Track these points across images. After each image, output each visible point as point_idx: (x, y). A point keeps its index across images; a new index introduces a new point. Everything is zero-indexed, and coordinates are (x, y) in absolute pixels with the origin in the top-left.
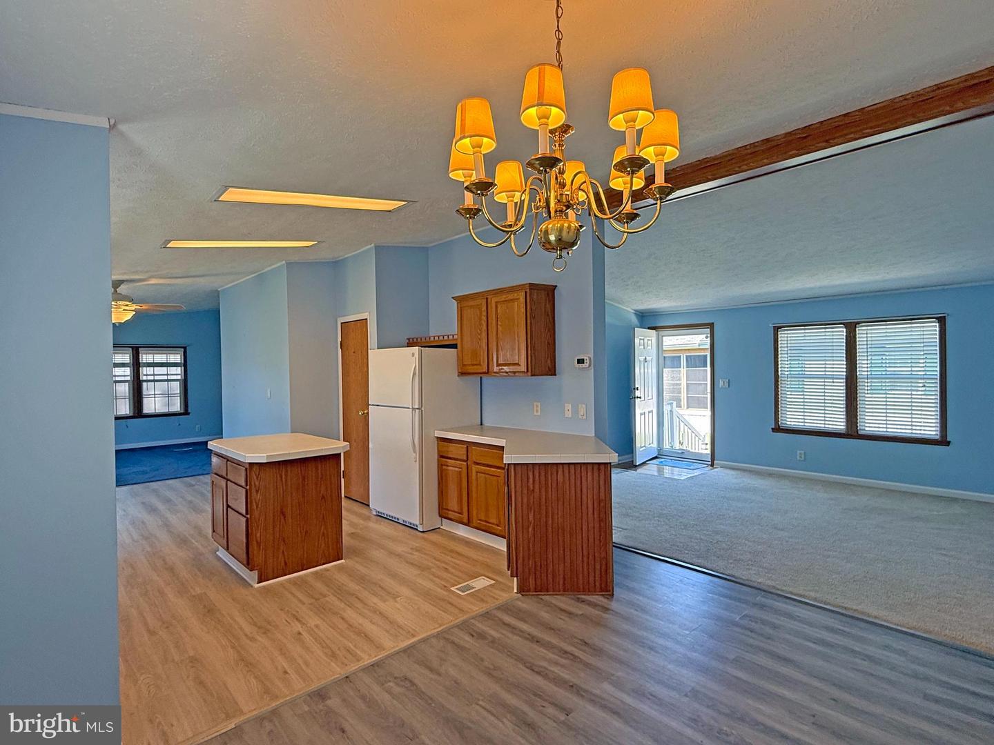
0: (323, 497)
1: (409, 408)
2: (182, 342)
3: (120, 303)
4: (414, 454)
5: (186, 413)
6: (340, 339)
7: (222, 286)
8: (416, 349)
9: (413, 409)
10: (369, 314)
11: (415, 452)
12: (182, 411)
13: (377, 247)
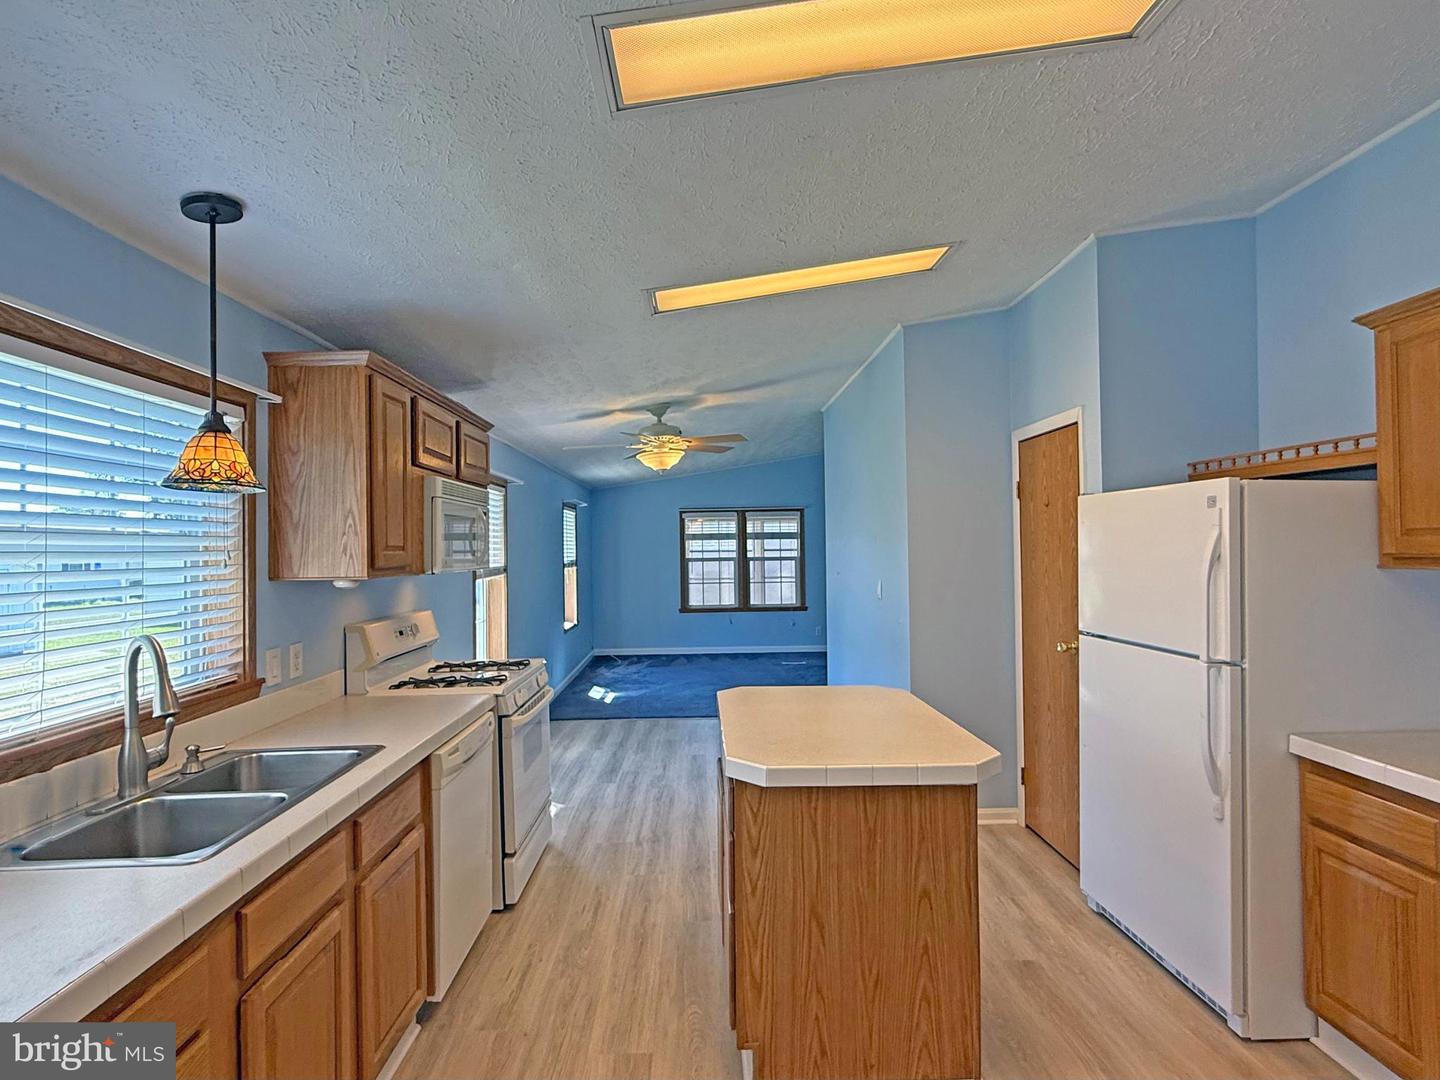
0: (926, 894)
1: (1197, 657)
2: (799, 503)
3: (665, 438)
4: (1216, 799)
5: (803, 608)
6: (1016, 478)
7: (824, 404)
8: (1221, 486)
9: (1211, 662)
10: (1083, 411)
11: (1216, 790)
12: (798, 605)
13: (1101, 242)
